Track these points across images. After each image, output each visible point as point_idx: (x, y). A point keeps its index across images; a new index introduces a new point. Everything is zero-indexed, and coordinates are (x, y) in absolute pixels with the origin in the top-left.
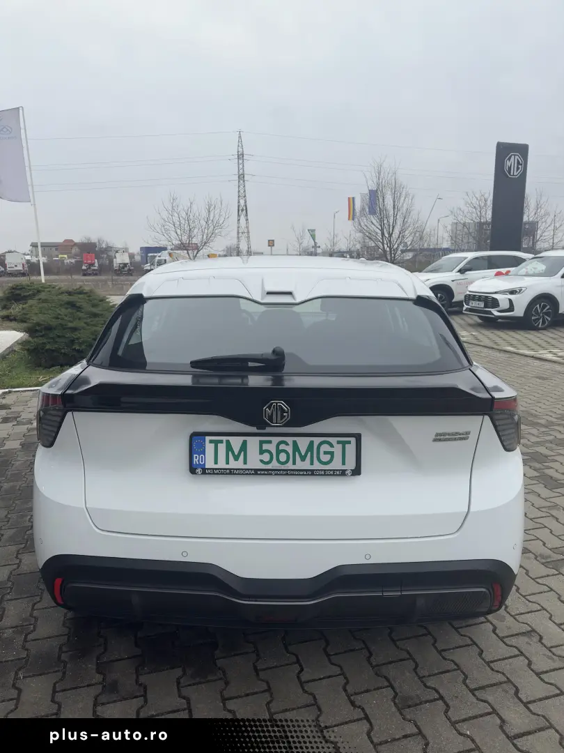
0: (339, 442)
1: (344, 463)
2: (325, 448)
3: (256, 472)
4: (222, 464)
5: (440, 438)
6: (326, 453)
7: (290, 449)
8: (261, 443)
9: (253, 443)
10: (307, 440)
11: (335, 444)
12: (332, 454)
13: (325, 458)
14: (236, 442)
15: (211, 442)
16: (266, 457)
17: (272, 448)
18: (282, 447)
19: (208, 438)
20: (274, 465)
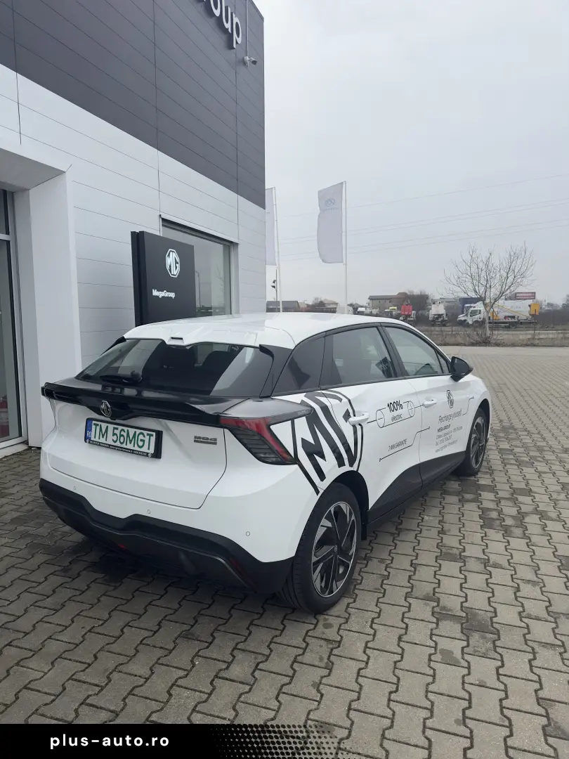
0: (148, 434)
1: (149, 449)
2: (141, 437)
3: (109, 446)
4: (97, 439)
5: (198, 440)
6: (141, 440)
7: (125, 434)
8: (114, 428)
9: (111, 427)
10: (134, 430)
11: (145, 435)
12: (143, 441)
13: (141, 443)
14: (104, 426)
15: (94, 424)
16: (115, 438)
17: (117, 432)
18: (122, 433)
19: (94, 422)
20: (118, 444)
